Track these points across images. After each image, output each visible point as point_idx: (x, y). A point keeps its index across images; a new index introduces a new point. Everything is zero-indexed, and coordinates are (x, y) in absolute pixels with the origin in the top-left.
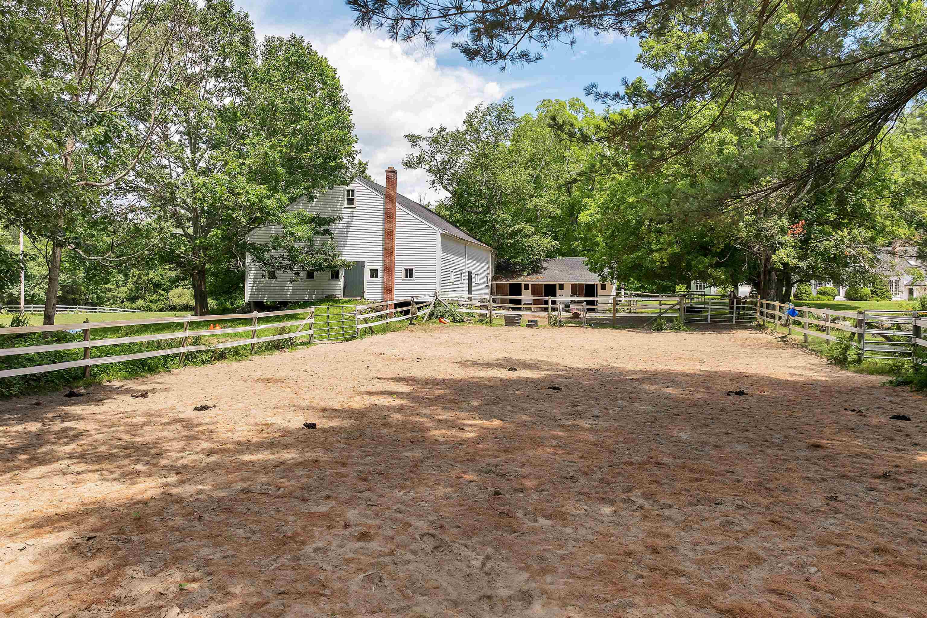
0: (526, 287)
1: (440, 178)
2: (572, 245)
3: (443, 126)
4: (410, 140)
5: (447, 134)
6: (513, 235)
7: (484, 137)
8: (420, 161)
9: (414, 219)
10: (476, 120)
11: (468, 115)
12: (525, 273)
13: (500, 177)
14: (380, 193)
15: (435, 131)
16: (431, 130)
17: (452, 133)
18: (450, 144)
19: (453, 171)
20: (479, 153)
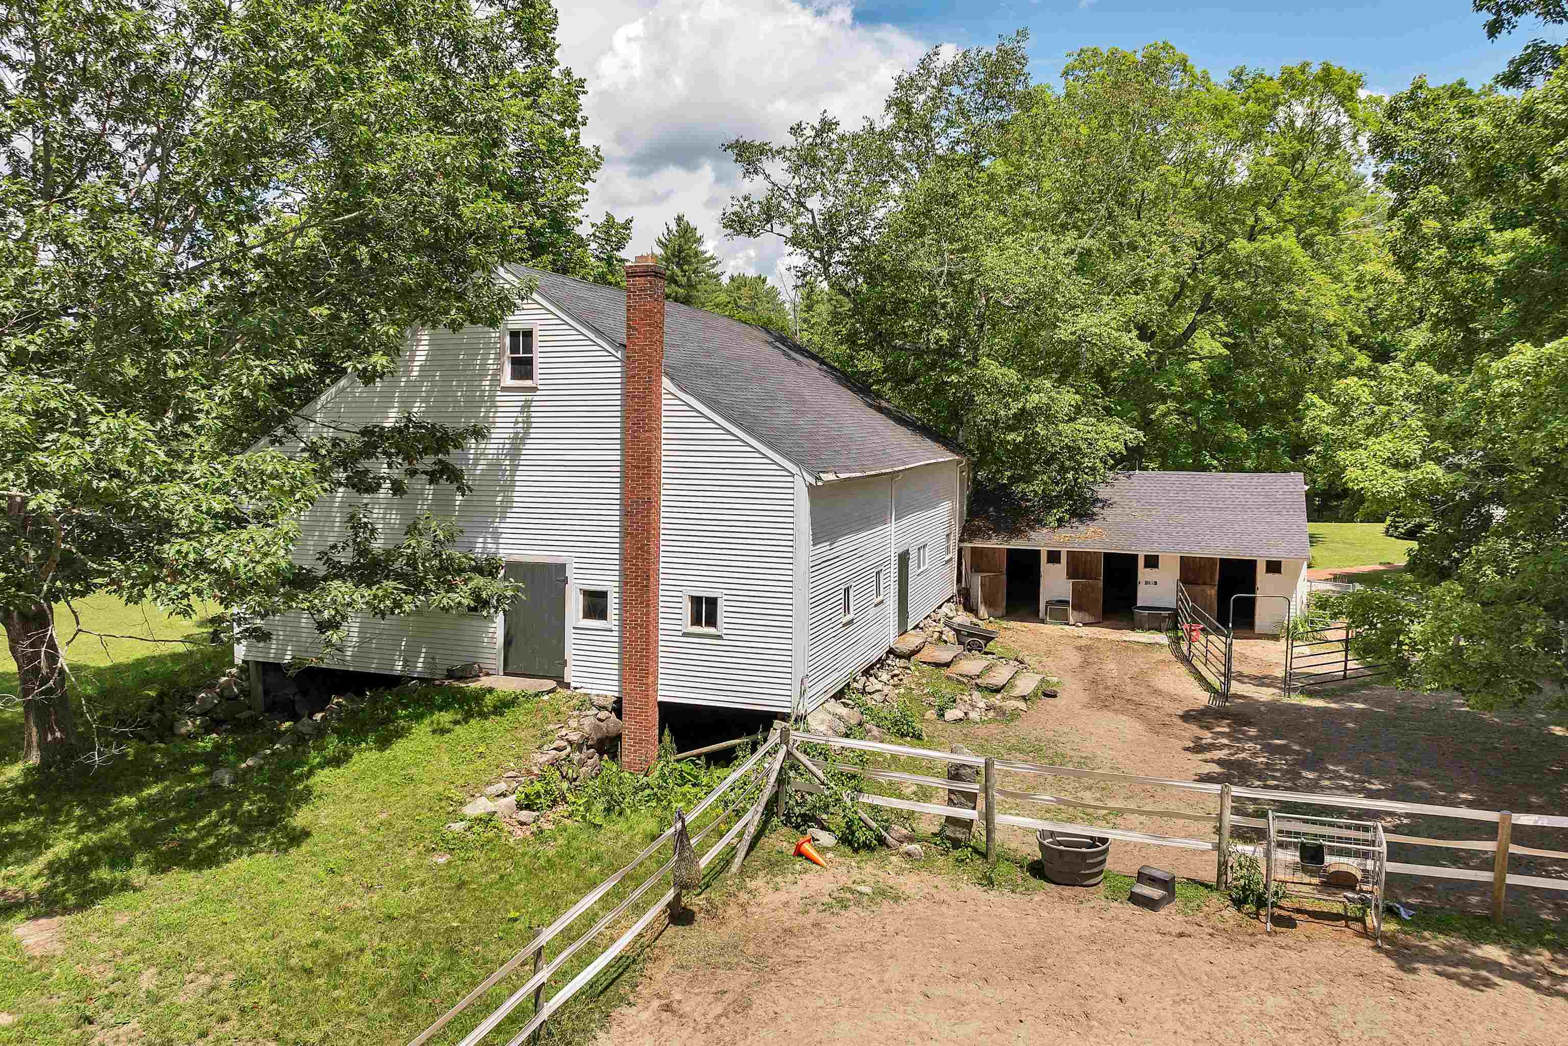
0: (1054, 557)
1: (822, 260)
2: (1153, 411)
3: (829, 116)
4: (739, 157)
5: (842, 138)
6: (1024, 418)
7: (942, 146)
8: (769, 213)
9: (720, 435)
10: (922, 98)
11: (900, 86)
12: (1052, 520)
13: (990, 258)
14: (612, 342)
15: (809, 132)
16: (796, 130)
17: (855, 136)
18: (849, 167)
19: (856, 240)
20: (930, 192)
